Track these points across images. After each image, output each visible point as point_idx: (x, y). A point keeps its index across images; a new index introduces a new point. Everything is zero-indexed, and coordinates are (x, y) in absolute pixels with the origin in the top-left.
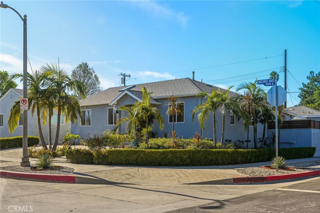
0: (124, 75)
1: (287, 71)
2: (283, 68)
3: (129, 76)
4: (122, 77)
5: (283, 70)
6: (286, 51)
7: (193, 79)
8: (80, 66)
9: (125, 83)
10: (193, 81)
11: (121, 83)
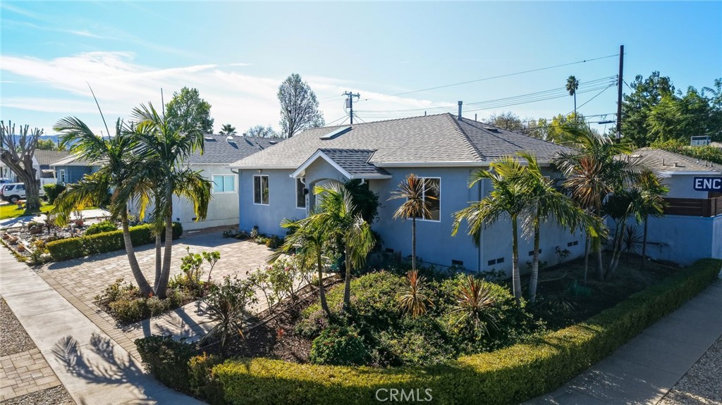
0: (351, 95)
1: (624, 84)
2: (616, 79)
3: (358, 96)
4: (347, 97)
5: (616, 83)
6: (622, 47)
7: (460, 115)
8: (289, 80)
9: (351, 107)
10: (460, 122)
11: (345, 106)
